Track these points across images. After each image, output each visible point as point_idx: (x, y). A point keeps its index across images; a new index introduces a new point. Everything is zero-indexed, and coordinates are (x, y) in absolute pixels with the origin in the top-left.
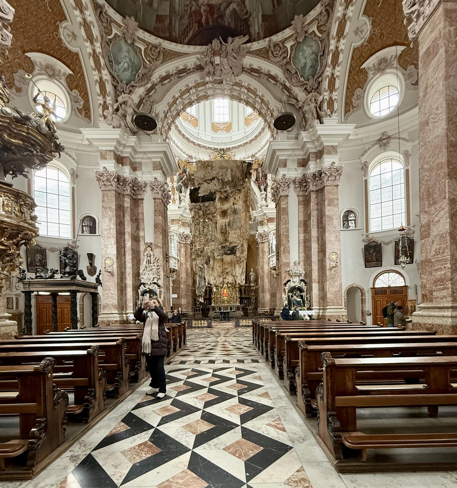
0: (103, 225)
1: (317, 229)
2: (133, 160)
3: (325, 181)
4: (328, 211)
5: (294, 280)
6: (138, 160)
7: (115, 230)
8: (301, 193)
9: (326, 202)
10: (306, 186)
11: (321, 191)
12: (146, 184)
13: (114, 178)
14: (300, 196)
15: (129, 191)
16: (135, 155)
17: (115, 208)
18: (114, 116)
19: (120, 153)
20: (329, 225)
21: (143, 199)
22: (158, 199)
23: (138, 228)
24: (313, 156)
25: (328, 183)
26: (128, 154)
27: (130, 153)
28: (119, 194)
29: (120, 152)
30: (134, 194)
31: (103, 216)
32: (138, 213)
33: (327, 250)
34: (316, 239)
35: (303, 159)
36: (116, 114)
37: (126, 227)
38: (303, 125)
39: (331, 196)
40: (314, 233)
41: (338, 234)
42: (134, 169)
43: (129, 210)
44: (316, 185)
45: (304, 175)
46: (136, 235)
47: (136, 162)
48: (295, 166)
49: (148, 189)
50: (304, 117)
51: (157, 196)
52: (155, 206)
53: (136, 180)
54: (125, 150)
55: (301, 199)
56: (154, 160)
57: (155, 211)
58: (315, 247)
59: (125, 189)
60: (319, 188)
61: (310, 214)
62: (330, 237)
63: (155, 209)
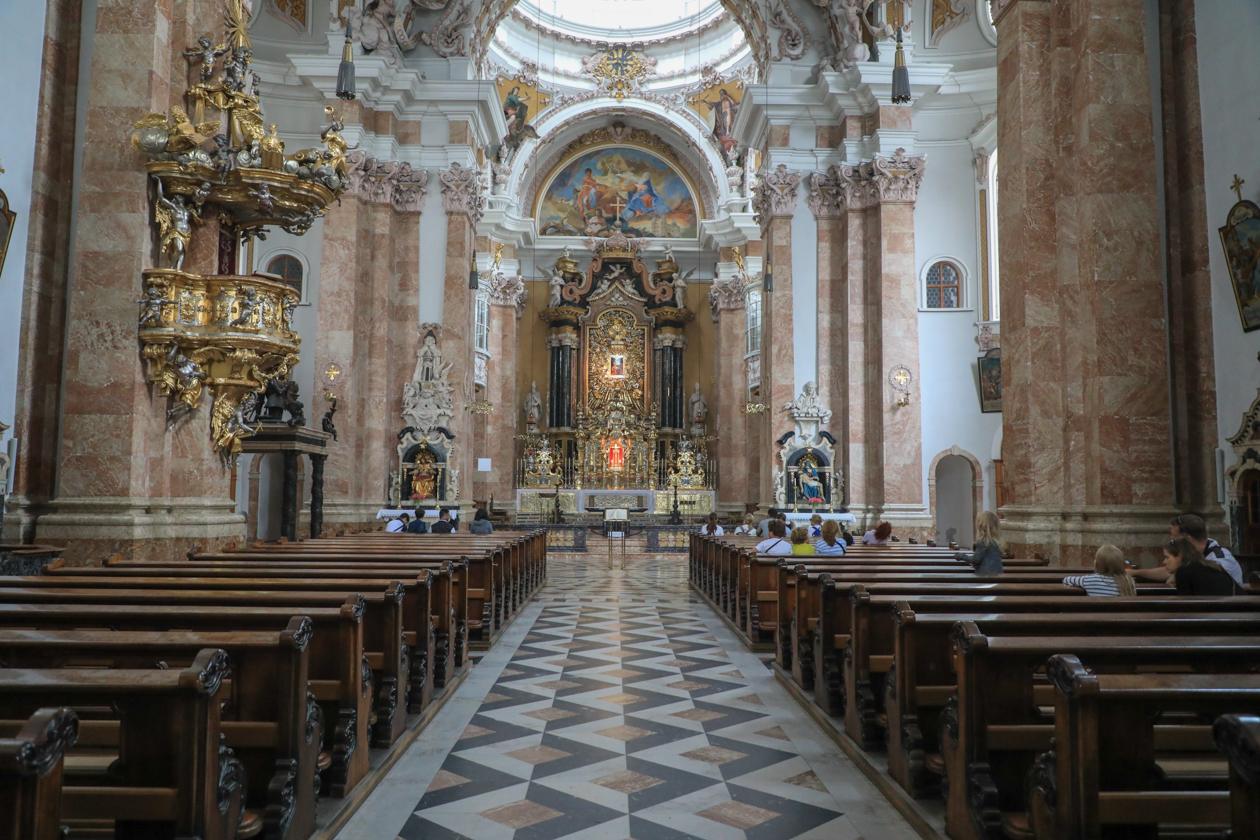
0: (323, 283)
1: (862, 306)
2: (401, 118)
3: (882, 192)
4: (889, 263)
5: (805, 432)
6: (412, 118)
7: (352, 295)
8: (824, 211)
9: (884, 243)
10: (838, 194)
11: (872, 213)
12: (429, 176)
13: (357, 169)
14: (822, 218)
15: (388, 195)
16: (408, 105)
17: (354, 239)
18: (366, 20)
19: (371, 105)
20: (891, 298)
21: (419, 214)
22: (458, 213)
23: (403, 286)
24: (855, 124)
25: (888, 195)
26: (392, 106)
27: (397, 105)
28: (365, 203)
29: (373, 103)
30: (397, 201)
31: (325, 261)
32: (407, 249)
33: (885, 360)
34: (860, 330)
35: (832, 128)
36: (371, 16)
37: (376, 286)
38: (832, 46)
39: (896, 229)
40: (856, 314)
41: (911, 321)
42: (403, 139)
43: (386, 242)
44: (861, 197)
45: (833, 170)
46: (397, 303)
47: (408, 122)
48: (811, 143)
49: (434, 189)
50: (833, 27)
51: (456, 206)
52: (449, 232)
53: (407, 167)
54: (387, 98)
55: (825, 225)
56: (452, 118)
57: (449, 244)
58: (856, 349)
59: (380, 191)
60: (869, 204)
61: (846, 264)
62: (892, 329)
63: (448, 238)
